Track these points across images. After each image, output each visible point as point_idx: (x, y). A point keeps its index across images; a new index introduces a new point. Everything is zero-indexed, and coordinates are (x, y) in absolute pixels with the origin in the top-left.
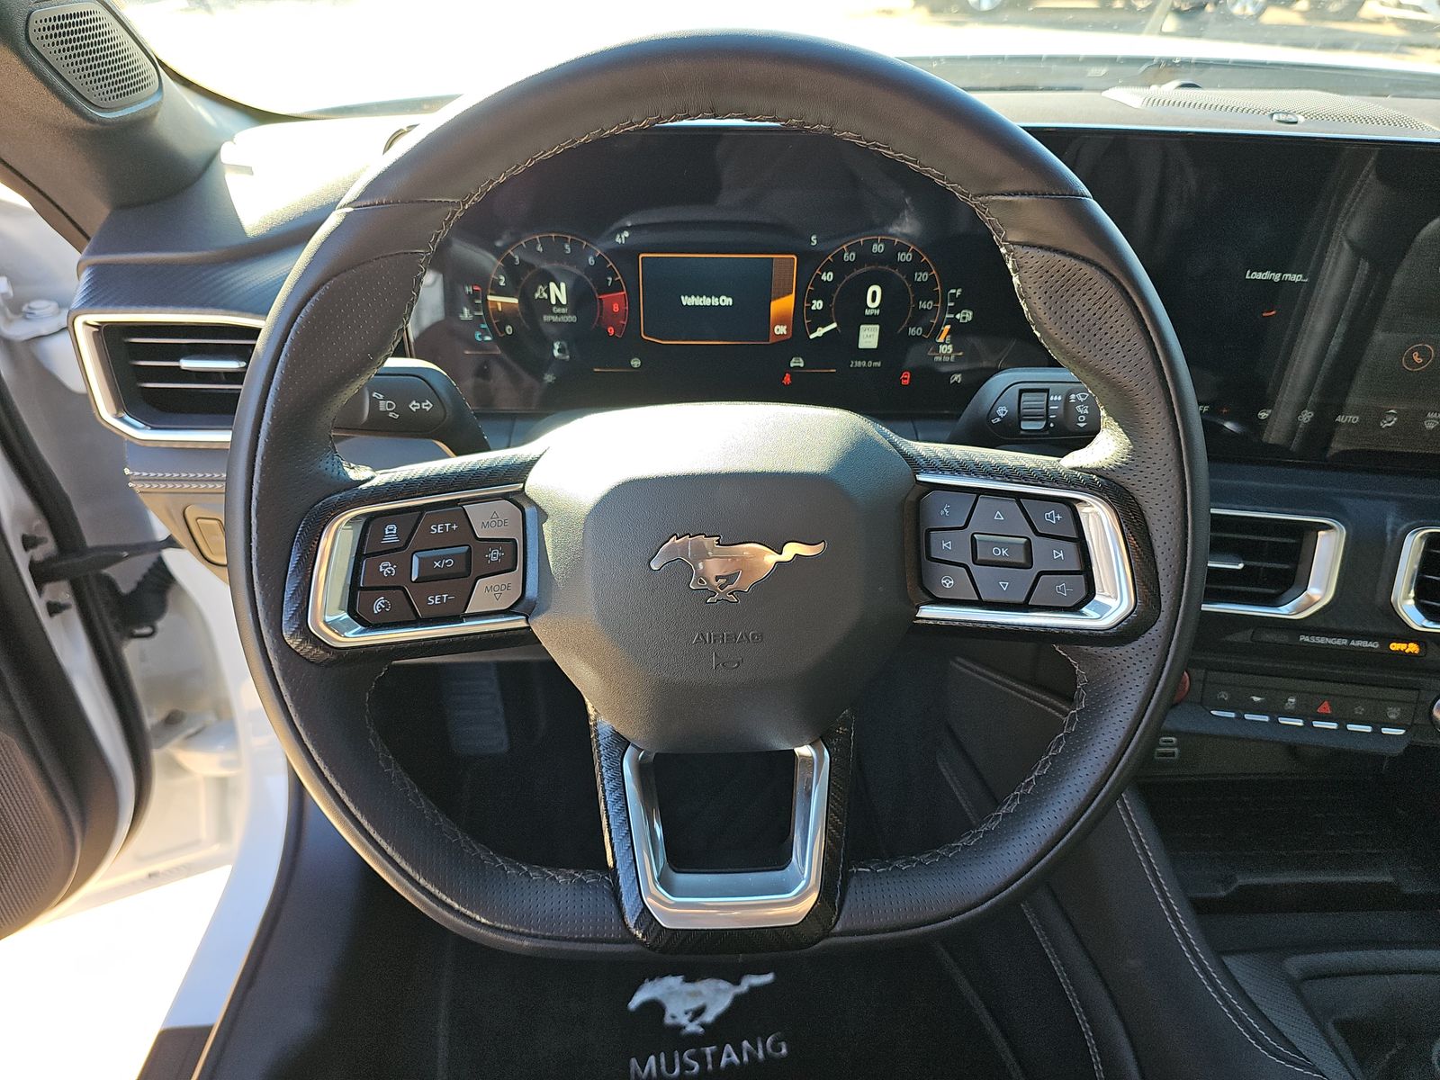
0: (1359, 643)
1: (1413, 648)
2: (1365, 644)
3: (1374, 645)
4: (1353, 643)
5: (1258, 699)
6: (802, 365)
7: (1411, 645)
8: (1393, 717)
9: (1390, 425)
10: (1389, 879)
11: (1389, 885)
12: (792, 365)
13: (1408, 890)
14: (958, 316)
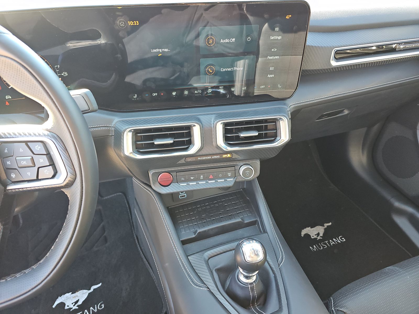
0: (214, 157)
1: (229, 155)
2: (216, 157)
3: (218, 157)
4: (212, 157)
5: (193, 178)
6: (11, 98)
7: (228, 155)
8: (230, 175)
9: (210, 92)
10: (240, 220)
11: (240, 222)
12: (7, 98)
13: (246, 222)
14: (62, 74)
